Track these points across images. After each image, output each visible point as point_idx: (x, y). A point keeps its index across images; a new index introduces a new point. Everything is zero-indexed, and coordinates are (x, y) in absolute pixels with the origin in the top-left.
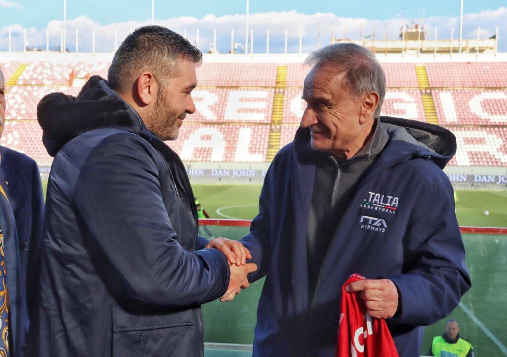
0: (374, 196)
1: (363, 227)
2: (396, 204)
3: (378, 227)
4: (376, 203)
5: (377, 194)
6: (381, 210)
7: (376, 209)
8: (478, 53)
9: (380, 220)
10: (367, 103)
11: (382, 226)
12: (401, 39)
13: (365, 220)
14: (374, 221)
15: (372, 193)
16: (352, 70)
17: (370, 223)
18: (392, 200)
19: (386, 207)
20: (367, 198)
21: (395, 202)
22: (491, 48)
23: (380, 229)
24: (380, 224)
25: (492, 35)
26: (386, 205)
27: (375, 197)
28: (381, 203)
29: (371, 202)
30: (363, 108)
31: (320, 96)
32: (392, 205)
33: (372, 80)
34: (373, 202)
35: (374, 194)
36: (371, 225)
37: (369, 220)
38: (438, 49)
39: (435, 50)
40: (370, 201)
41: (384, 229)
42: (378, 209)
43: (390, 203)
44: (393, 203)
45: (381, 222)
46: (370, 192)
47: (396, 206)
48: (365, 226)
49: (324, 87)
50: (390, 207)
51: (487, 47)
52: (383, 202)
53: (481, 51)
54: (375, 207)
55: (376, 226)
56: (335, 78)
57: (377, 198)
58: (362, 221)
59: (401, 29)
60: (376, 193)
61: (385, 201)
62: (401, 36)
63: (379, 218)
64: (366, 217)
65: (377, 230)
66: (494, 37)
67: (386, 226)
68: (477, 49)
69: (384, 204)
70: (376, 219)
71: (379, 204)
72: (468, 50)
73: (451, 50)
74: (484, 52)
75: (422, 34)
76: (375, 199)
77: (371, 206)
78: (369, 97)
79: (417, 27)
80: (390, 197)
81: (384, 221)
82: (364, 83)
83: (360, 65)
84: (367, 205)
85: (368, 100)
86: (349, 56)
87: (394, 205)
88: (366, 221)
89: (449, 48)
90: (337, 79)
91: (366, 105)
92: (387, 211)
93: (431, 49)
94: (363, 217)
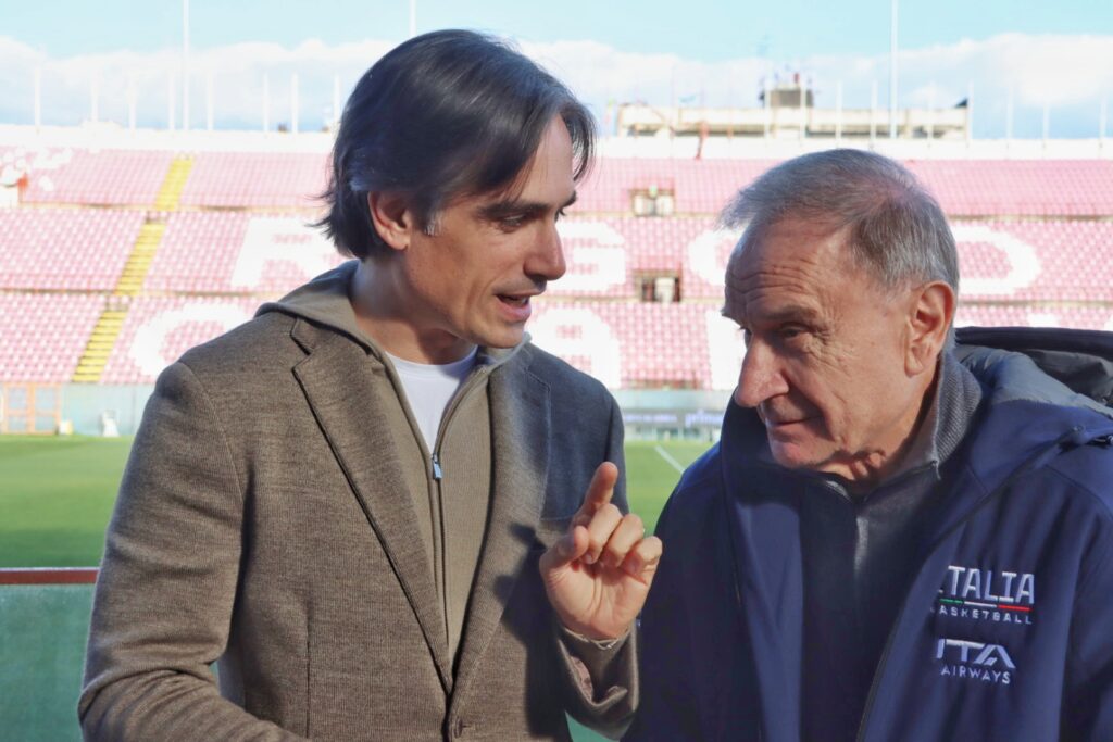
0: (963, 576)
1: (945, 671)
2: (1030, 594)
3: (990, 669)
4: (971, 596)
5: (972, 571)
6: (990, 616)
7: (975, 613)
8: (931, 140)
9: (991, 648)
10: (921, 316)
11: (999, 666)
12: (764, 106)
13: (948, 648)
14: (973, 653)
15: (957, 570)
16: (863, 223)
17: (964, 657)
18: (1015, 582)
19: (1002, 608)
20: (946, 586)
21: (1026, 588)
22: (959, 128)
23: (997, 676)
24: (992, 662)
25: (959, 100)
26: (1002, 599)
27: (965, 577)
28: (988, 596)
29: (959, 596)
30: (912, 329)
31: (785, 304)
32: (1018, 600)
33: (925, 244)
34: (965, 594)
35: (963, 569)
36: (967, 665)
37: (958, 649)
38: (845, 130)
39: (839, 130)
40: (954, 593)
41: (1006, 674)
42: (981, 615)
43: (1013, 594)
44: (1022, 592)
45: (994, 654)
46: (951, 567)
47: (1032, 601)
48: (950, 669)
49: (793, 280)
50: (1014, 604)
51: (951, 127)
52: (992, 593)
53: (938, 134)
54: (970, 608)
55: (982, 668)
56: (820, 251)
57: (973, 583)
58: (940, 655)
59: (762, 81)
60: (968, 567)
61: (997, 589)
62: (762, 97)
63: (987, 642)
64: (950, 642)
65: (986, 677)
66: (964, 104)
67: (1009, 664)
68: (929, 129)
69: (995, 598)
70: (980, 646)
71: (982, 600)
72: (909, 132)
73: (873, 130)
74: (945, 137)
75: (809, 95)
76: (968, 587)
77: (960, 608)
78: (925, 298)
79: (796, 78)
80: (1010, 575)
81: (1002, 650)
82: (904, 255)
83: (884, 205)
84: (948, 607)
85: (922, 307)
86: (850, 184)
87: (1025, 598)
88: (952, 653)
89: (869, 127)
90: (827, 251)
91: (918, 322)
92: (1007, 617)
93: (829, 129)
94: (942, 644)
